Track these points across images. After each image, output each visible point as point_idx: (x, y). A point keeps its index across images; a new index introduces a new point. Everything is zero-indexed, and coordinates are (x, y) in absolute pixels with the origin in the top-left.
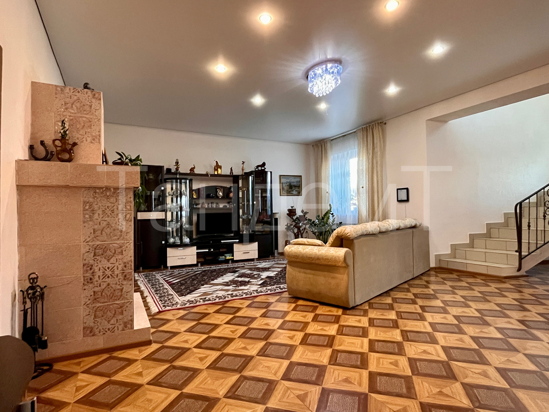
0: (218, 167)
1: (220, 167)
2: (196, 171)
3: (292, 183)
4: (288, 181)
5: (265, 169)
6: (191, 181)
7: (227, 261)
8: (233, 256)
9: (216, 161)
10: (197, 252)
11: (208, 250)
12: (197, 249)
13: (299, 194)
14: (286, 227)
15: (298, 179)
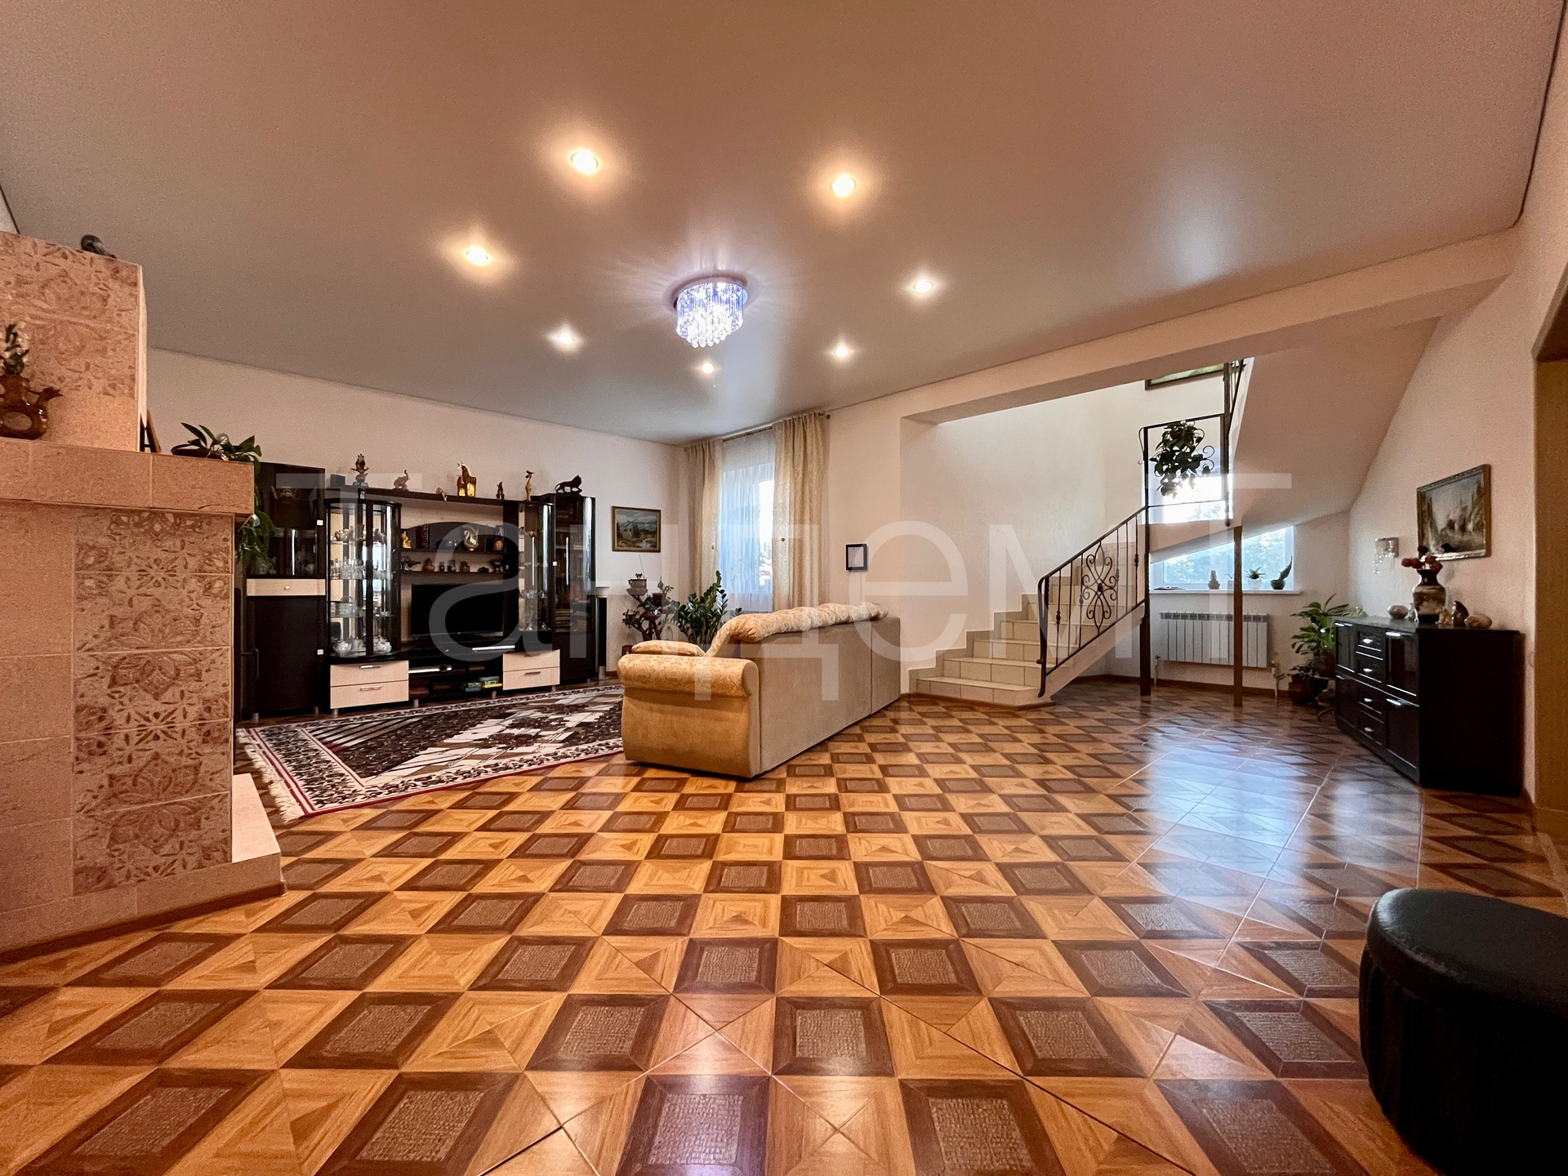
0: (466, 479)
1: (473, 482)
2: (413, 486)
3: (639, 526)
4: (631, 520)
5: (580, 490)
6: (397, 509)
7: (486, 694)
8: (501, 681)
9: (463, 467)
10: (410, 675)
11: (438, 670)
12: (411, 667)
13: (655, 548)
14: (624, 617)
15: (652, 517)
